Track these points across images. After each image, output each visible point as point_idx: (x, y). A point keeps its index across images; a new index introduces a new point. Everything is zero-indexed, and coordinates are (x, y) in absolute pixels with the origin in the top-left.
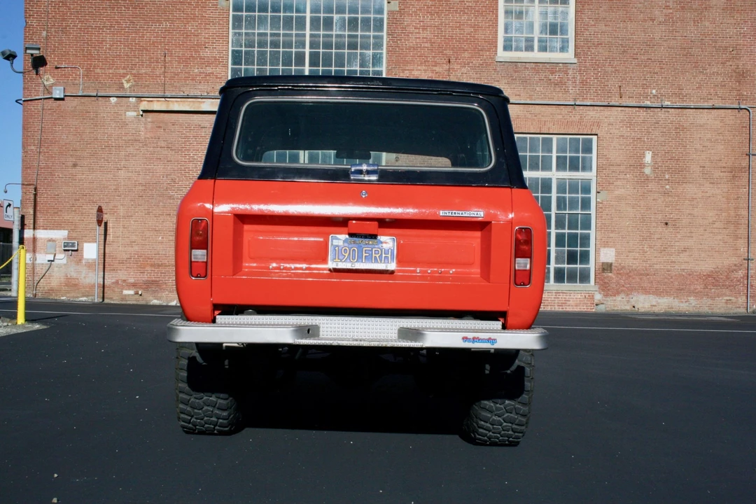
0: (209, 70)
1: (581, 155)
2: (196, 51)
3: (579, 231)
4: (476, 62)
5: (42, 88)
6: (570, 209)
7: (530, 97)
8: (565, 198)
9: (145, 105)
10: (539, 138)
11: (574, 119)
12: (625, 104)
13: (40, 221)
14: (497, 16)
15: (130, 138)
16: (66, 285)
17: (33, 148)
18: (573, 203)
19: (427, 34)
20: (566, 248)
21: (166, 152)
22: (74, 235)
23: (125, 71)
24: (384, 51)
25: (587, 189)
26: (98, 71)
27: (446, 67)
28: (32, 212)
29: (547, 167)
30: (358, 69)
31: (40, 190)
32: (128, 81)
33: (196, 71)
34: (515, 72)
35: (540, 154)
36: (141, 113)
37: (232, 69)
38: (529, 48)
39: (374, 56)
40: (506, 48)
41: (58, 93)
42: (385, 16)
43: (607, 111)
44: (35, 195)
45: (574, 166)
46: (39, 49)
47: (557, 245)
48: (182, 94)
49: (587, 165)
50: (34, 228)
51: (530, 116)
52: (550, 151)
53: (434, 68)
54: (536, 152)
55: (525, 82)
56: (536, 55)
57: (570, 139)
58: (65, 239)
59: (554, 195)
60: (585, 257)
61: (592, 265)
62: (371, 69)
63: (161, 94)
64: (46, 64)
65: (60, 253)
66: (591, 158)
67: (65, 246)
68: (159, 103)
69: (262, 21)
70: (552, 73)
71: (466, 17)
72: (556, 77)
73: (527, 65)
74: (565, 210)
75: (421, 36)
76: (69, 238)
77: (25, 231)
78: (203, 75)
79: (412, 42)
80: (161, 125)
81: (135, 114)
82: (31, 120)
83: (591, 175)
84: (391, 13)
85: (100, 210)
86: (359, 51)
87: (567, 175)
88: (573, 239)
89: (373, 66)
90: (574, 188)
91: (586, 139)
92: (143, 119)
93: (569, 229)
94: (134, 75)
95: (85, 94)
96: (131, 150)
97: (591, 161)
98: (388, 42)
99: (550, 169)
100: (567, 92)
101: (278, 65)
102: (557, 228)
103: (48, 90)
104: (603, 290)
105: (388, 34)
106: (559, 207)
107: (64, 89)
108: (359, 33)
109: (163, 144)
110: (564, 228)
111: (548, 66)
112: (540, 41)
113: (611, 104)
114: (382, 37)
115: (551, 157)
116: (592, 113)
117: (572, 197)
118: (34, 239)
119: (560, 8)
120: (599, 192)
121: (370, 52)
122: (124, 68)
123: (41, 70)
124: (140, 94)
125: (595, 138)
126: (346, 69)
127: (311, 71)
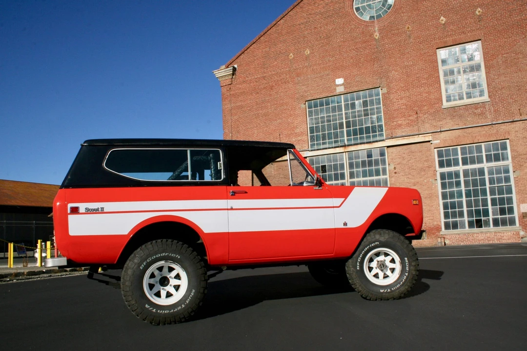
0: (299, 138)
1: (500, 152)
2: (293, 130)
3: (505, 196)
4: (432, 111)
6: (497, 184)
7: (465, 124)
8: (493, 178)
10: (473, 146)
11: (493, 132)
12: (524, 119)
14: (440, 85)
18: (499, 180)
19: (404, 101)
20: (498, 206)
21: (284, 180)
24: (382, 114)
25: (507, 171)
27: (416, 116)
29: (480, 161)
30: (370, 125)
33: (294, 139)
34: (455, 112)
35: (476, 155)
37: (310, 136)
38: (461, 98)
39: (378, 118)
40: (447, 101)
42: (381, 96)
43: (513, 125)
45: (497, 158)
47: (492, 205)
49: (505, 156)
51: (466, 135)
52: (481, 152)
53: (409, 118)
54: (472, 154)
55: (461, 116)
56: (466, 101)
57: (492, 144)
59: (487, 177)
60: (511, 210)
61: (516, 215)
62: (377, 124)
66: (507, 153)
69: (322, 111)
70: (476, 109)
71: (423, 88)
72: (479, 111)
73: (461, 107)
74: (495, 184)
75: (400, 103)
78: (297, 141)
79: (396, 107)
80: (281, 167)
83: (509, 162)
84: (383, 94)
86: (369, 116)
87: (493, 164)
88: (502, 201)
89: (378, 122)
90: (498, 172)
91: (503, 142)
92: (273, 166)
93: (498, 195)
97: (507, 155)
98: (383, 109)
99: (482, 162)
100: (486, 118)
101: (331, 130)
102: (491, 195)
104: (525, 229)
105: (383, 105)
106: (490, 183)
108: (369, 108)
109: (282, 176)
110: (495, 195)
111: (473, 106)
112: (467, 94)
113: (515, 120)
114: (380, 108)
115: (482, 155)
116: (503, 127)
117: (498, 177)
119: (476, 74)
120: (514, 172)
121: (375, 116)
125: (508, 141)
126: (364, 126)
127: (347, 131)
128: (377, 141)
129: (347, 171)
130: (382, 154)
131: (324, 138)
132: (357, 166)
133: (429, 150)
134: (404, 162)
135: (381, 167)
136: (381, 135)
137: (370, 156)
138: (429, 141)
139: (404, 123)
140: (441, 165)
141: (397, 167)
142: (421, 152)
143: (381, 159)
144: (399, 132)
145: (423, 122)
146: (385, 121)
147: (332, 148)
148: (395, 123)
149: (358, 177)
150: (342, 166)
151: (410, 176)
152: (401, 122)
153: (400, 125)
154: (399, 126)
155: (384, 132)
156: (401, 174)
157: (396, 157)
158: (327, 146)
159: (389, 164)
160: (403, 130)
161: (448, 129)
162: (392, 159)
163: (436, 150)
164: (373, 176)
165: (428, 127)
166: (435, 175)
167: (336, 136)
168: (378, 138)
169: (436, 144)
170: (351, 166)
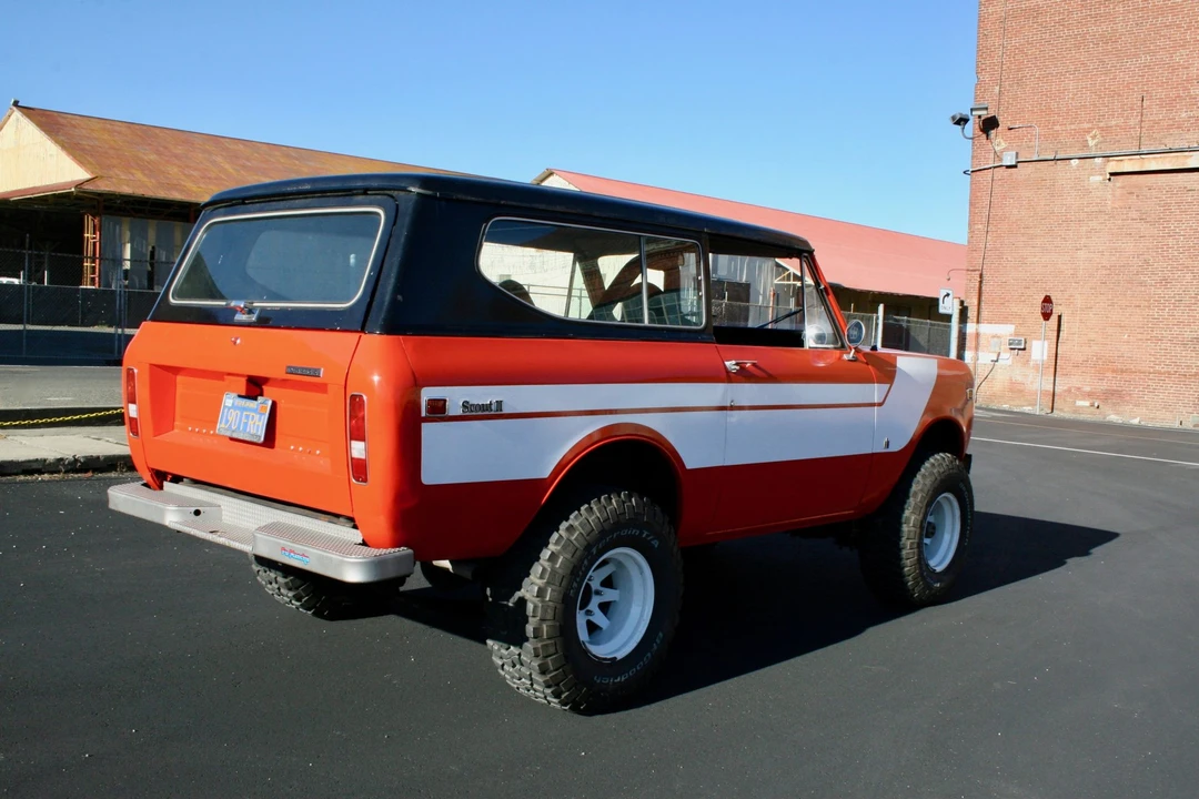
2: (1186, 89)
5: (992, 155)
9: (1113, 166)
13: (984, 313)
15: (1096, 209)
16: (1011, 390)
17: (980, 226)
21: (1138, 226)
22: (1022, 330)
23: (1090, 125)
26: (1057, 128)
28: (976, 302)
31: (985, 278)
32: (1094, 137)
33: (1184, 115)
36: (1108, 176)
41: (1009, 159)
44: (981, 282)
46: (987, 109)
48: (1163, 147)
50: (978, 322)
58: (1011, 335)
63: (1135, 150)
64: (998, 125)
65: (1005, 351)
67: (1010, 344)
68: (1132, 162)
76: (1016, 335)
77: (968, 325)
78: (1193, 121)
80: (1133, 191)
81: (1101, 178)
82: (979, 194)
85: (1047, 300)
92: (1110, 184)
94: (1102, 129)
95: (1040, 158)
96: (1093, 224)
103: (998, 156)
107: (1017, 154)
109: (1135, 215)
118: (978, 335)
122: (1089, 121)
123: (993, 133)
124: (1108, 153)
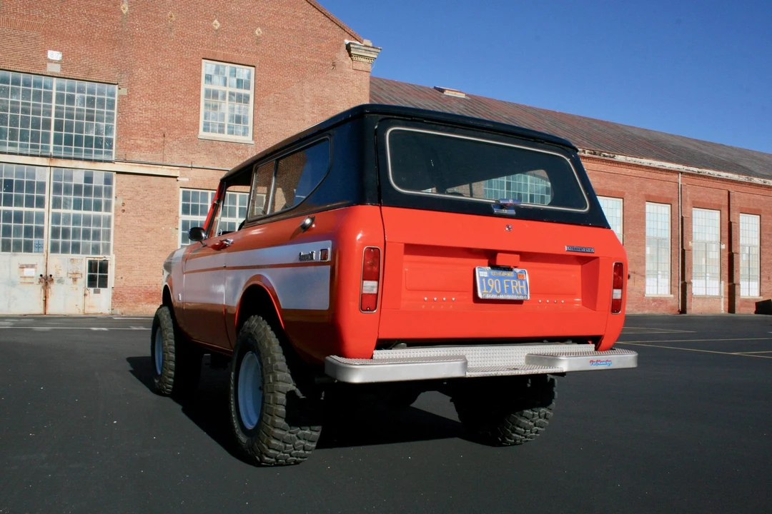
4: (184, 138)
7: (222, 165)
14: (199, 107)
19: (149, 114)
24: (115, 124)
27: (162, 139)
30: (94, 135)
34: (212, 147)
38: (222, 131)
39: (107, 127)
40: (205, 130)
42: (116, 99)
52: (235, 203)
53: (153, 140)
55: (218, 154)
56: (226, 136)
62: (104, 136)
69: (15, 92)
70: (237, 149)
71: (177, 104)
72: (240, 153)
73: (220, 143)
75: (144, 115)
79: (137, 120)
84: (120, 96)
86: (95, 122)
89: (106, 134)
98: (118, 118)
99: (234, 216)
101: (28, 127)
105: (118, 112)
108: (96, 109)
111: (234, 144)
112: (229, 127)
114: (113, 114)
119: (243, 106)
121: (104, 124)
126: (84, 135)
127: (55, 135)
128: (101, 161)
129: (48, 196)
130: (108, 181)
131: (13, 136)
132: (67, 191)
133: (173, 188)
134: (138, 198)
135: (103, 199)
136: (110, 153)
137: (88, 179)
138: (176, 177)
139: (145, 144)
140: (186, 210)
141: (128, 203)
142: (162, 188)
143: (105, 188)
144: (136, 156)
145: (171, 149)
146: (118, 135)
147: (27, 155)
148: (132, 142)
149: (65, 207)
150: (42, 186)
151: (143, 218)
152: (141, 142)
153: (139, 147)
154: (137, 147)
155: (114, 151)
156: (132, 213)
157: (127, 189)
158: (18, 150)
159: (116, 197)
160: (142, 154)
161: (201, 167)
162: (121, 191)
163: (182, 190)
164: (90, 209)
165: (175, 158)
166: (177, 222)
167: (35, 137)
168: (103, 157)
169: (183, 182)
170: (57, 189)
